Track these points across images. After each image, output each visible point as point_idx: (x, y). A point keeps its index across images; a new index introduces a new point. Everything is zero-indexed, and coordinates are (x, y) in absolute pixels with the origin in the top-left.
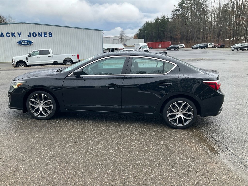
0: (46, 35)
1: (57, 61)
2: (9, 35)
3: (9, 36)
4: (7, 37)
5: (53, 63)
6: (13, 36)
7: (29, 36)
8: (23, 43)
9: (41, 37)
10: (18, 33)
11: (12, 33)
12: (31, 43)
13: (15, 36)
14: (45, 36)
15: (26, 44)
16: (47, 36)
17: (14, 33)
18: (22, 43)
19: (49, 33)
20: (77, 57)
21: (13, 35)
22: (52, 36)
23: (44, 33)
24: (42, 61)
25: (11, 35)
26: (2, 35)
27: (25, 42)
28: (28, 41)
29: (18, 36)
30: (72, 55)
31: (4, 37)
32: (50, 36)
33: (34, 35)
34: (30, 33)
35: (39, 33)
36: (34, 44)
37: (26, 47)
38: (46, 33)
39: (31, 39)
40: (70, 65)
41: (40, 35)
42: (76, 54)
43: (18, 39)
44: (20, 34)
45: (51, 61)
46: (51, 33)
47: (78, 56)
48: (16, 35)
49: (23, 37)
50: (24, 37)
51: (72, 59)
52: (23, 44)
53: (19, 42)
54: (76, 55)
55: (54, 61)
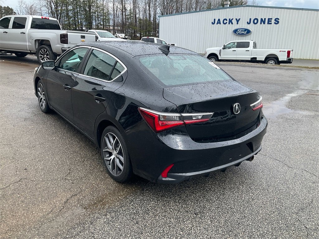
0: (271, 21)
1: (256, 58)
2: (226, 21)
3: (226, 23)
4: (224, 25)
5: (250, 59)
6: (230, 23)
7: (249, 23)
8: (240, 32)
9: (264, 25)
10: (236, 19)
11: (230, 19)
12: (248, 32)
13: (232, 23)
14: (268, 23)
15: (243, 34)
16: (271, 23)
17: (232, 19)
18: (238, 32)
19: (275, 20)
20: (287, 54)
21: (231, 21)
22: (278, 22)
23: (269, 19)
24: (237, 56)
25: (228, 22)
26: (219, 22)
27: (242, 31)
28: (246, 30)
29: (236, 22)
30: (280, 51)
31: (220, 24)
32: (276, 22)
33: (256, 21)
34: (250, 19)
35: (262, 19)
36: (252, 33)
37: (242, 37)
38: (272, 19)
39: (251, 27)
40: (274, 64)
41: (263, 21)
42: (287, 50)
43: (235, 26)
44: (238, 21)
45: (248, 56)
46: (278, 19)
47: (289, 53)
48: (234, 21)
49: (241, 25)
50: (243, 25)
51: (279, 57)
52: (239, 34)
53: (235, 31)
54: (285, 51)
55: (252, 57)
